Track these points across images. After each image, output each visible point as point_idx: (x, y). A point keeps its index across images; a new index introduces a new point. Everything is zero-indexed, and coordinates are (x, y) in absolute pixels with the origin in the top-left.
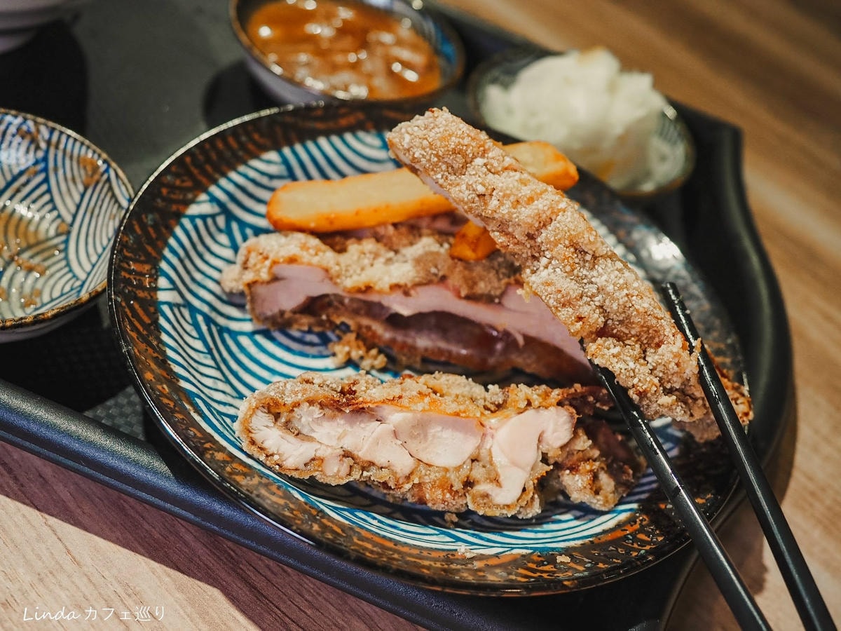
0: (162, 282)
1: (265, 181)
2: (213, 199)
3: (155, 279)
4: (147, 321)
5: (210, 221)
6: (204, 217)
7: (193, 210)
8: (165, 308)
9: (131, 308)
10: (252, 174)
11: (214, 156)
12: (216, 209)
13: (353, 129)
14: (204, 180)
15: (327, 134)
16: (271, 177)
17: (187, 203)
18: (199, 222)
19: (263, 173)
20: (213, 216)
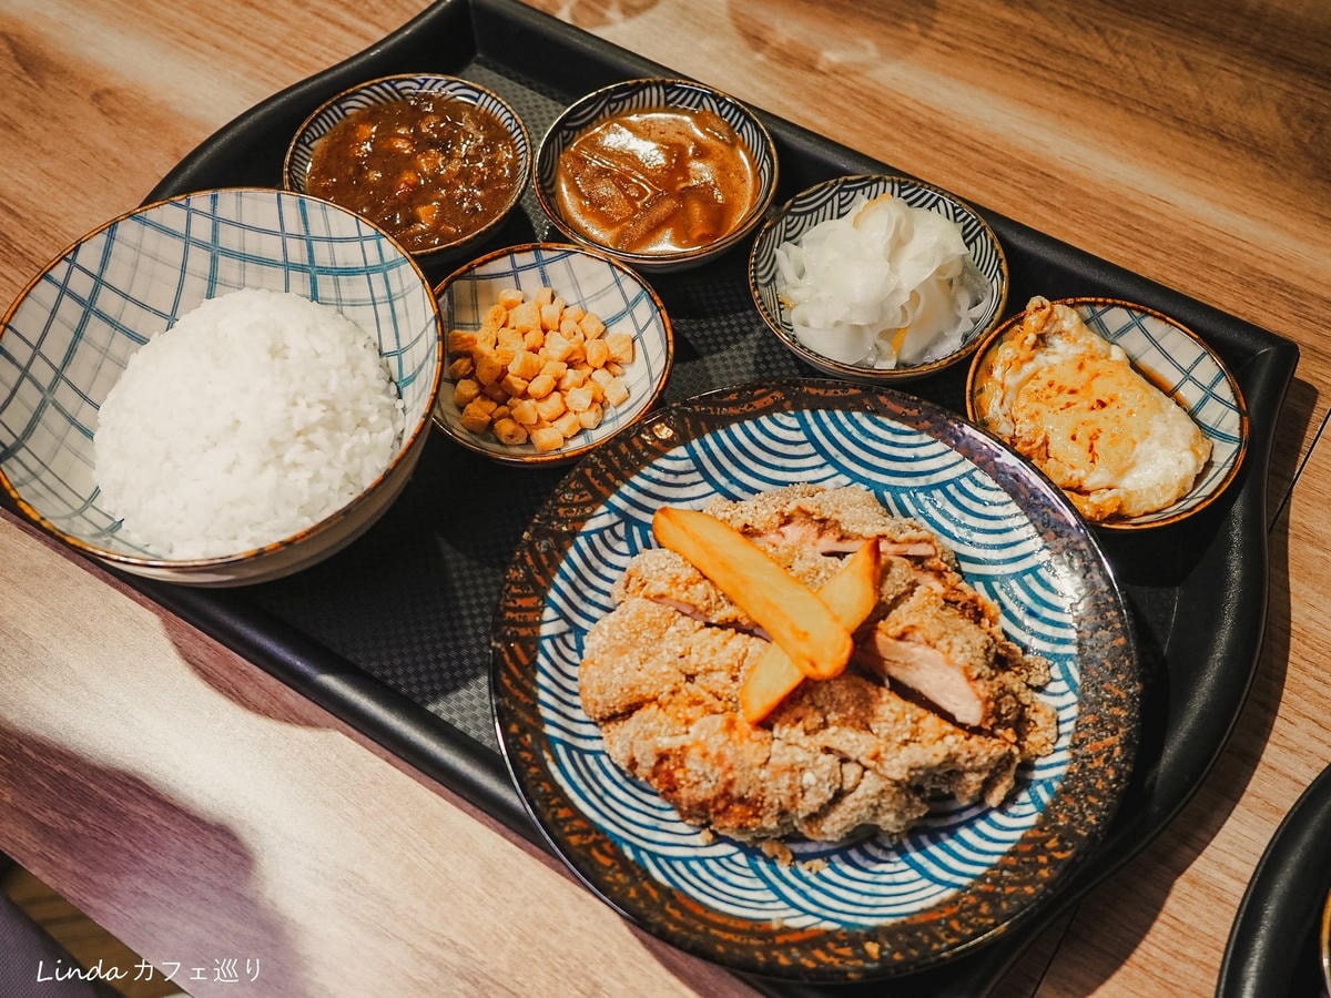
0: (549, 613)
1: (670, 478)
2: (614, 509)
3: (541, 611)
4: (525, 661)
5: (607, 533)
6: (600, 531)
7: (591, 525)
8: (547, 644)
9: (511, 652)
10: (656, 474)
11: (615, 460)
12: (616, 519)
13: (768, 411)
14: (604, 490)
15: (740, 420)
16: (677, 473)
17: (583, 519)
18: (595, 537)
19: (668, 472)
20: (611, 528)
